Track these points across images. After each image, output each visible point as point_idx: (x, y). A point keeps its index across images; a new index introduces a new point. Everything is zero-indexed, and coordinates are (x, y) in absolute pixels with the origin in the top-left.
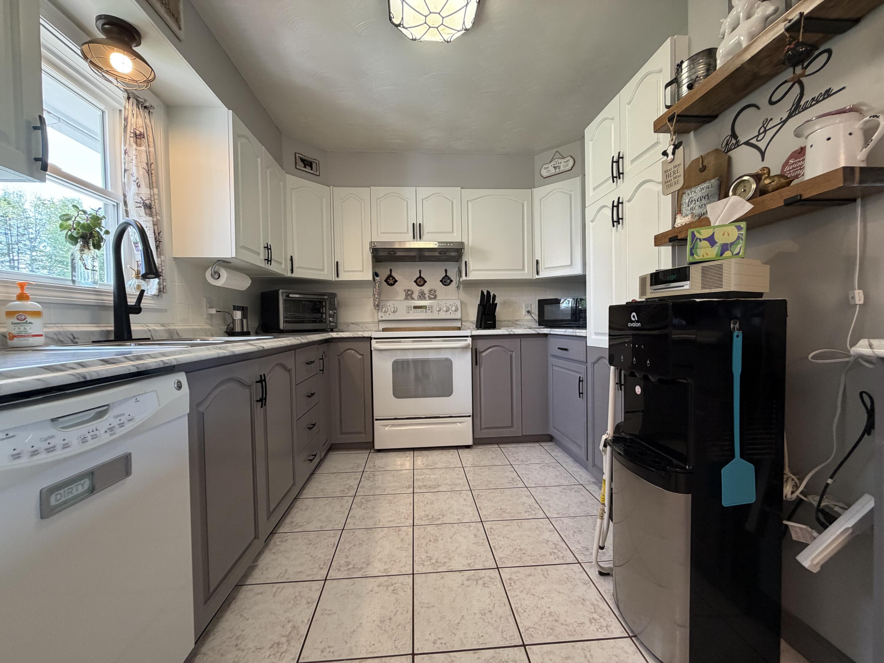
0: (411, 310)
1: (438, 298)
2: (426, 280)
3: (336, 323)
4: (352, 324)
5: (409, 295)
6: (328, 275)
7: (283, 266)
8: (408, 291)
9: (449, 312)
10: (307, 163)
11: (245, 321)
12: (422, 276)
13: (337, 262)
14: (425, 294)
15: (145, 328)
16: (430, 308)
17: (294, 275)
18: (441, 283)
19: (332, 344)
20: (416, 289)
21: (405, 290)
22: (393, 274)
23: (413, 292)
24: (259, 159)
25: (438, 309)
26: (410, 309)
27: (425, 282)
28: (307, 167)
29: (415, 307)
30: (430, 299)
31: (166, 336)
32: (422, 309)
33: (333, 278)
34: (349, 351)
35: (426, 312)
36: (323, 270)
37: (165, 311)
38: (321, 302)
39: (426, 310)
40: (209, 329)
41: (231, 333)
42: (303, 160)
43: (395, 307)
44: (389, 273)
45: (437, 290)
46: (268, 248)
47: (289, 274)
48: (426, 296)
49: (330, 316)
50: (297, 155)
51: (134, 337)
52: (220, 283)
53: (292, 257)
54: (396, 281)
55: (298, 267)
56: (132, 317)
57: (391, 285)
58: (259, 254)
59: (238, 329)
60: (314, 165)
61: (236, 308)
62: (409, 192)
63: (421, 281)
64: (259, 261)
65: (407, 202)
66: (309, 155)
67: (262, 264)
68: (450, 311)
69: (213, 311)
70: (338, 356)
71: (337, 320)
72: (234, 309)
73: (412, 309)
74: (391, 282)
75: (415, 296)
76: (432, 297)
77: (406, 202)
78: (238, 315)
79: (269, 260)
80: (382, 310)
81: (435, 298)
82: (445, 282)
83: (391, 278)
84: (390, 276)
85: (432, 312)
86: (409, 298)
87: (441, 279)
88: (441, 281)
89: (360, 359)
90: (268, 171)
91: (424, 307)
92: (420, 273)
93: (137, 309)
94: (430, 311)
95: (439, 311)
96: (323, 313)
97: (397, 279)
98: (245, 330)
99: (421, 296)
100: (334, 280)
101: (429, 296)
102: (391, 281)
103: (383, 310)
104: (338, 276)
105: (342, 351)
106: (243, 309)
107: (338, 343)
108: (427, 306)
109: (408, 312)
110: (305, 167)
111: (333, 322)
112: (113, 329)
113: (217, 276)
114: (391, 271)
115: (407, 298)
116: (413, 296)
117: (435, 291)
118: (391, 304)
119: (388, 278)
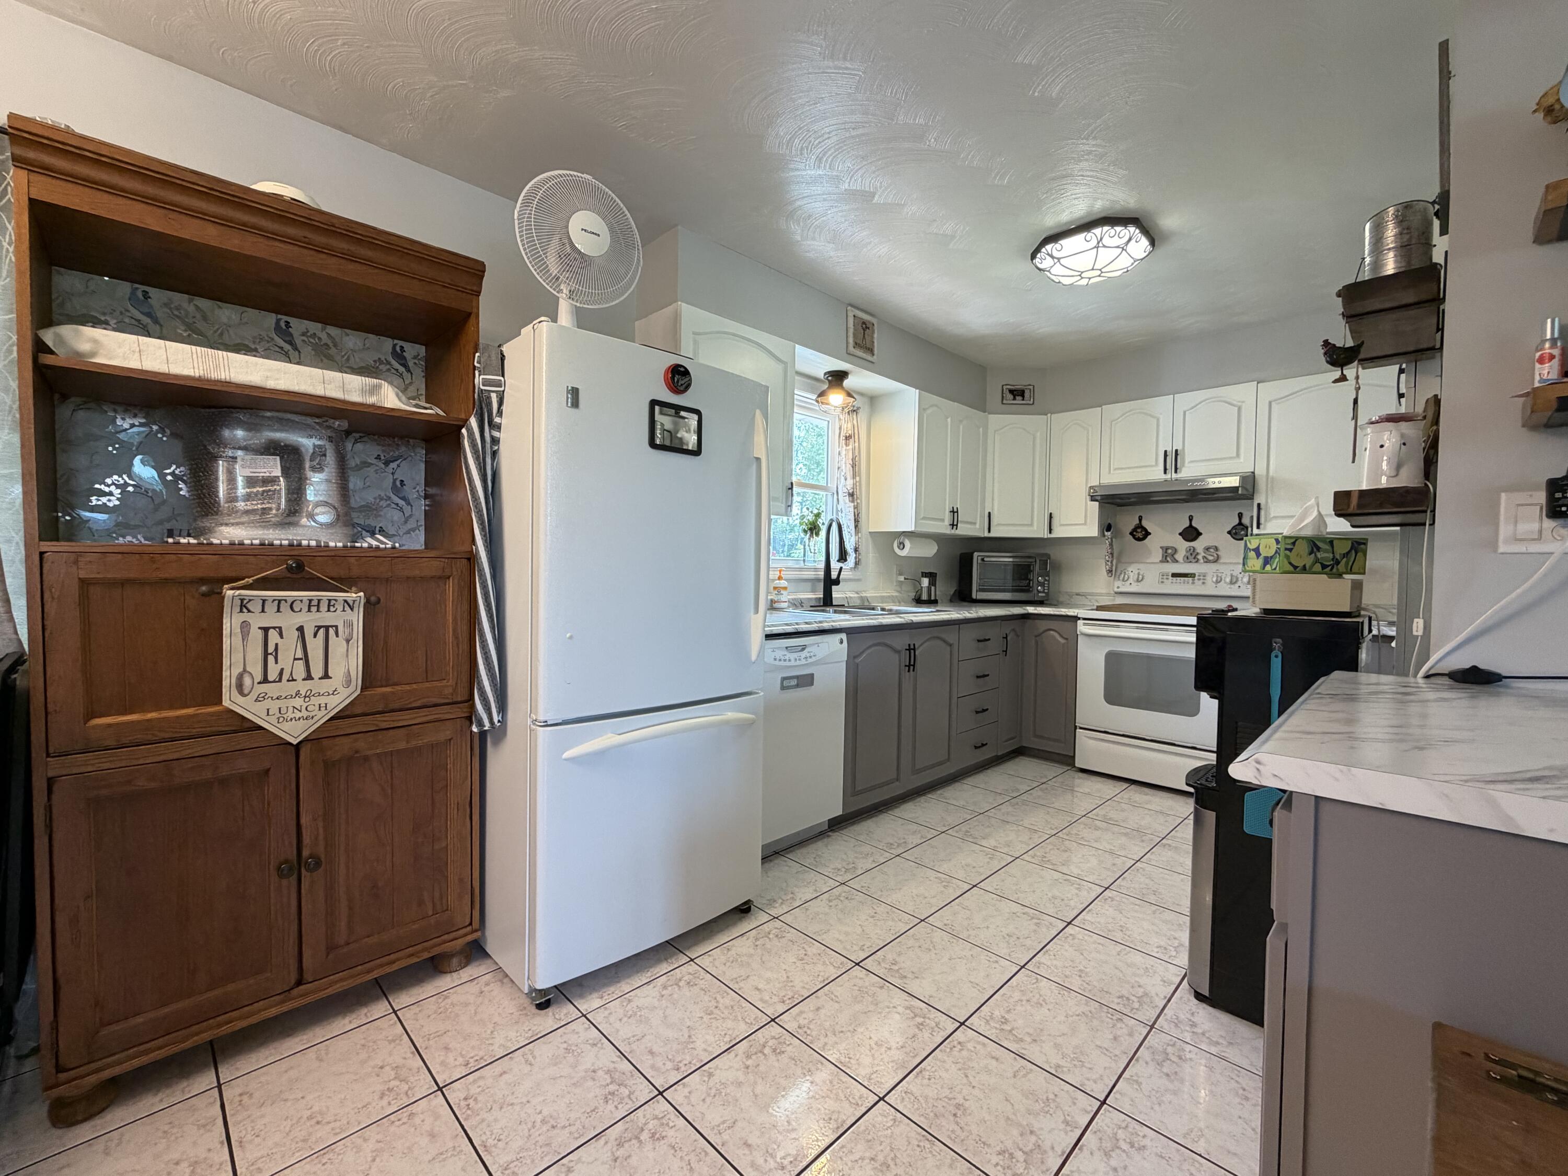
0: (1167, 579)
1: (1221, 561)
2: (1201, 531)
3: (1047, 594)
4: (1078, 594)
5: (1168, 555)
6: (1037, 531)
7: (978, 526)
8: (1167, 549)
9: (1237, 585)
10: (1017, 393)
11: (933, 588)
12: (1194, 524)
13: (1051, 514)
14: (1198, 554)
15: (844, 596)
16: (1202, 578)
17: (992, 534)
18: (1229, 536)
19: (1029, 622)
20: (1183, 546)
21: (1161, 547)
22: (1144, 523)
23: (1176, 551)
24: (949, 420)
25: (1214, 579)
26: (1165, 577)
27: (1199, 534)
28: (1017, 398)
29: (1174, 575)
30: (1207, 561)
31: (858, 603)
32: (1186, 579)
33: (1046, 535)
34: (1052, 632)
35: (1193, 583)
36: (1032, 525)
37: (859, 580)
38: (1029, 566)
39: (1193, 580)
40: (896, 596)
41: (918, 601)
42: (1011, 391)
43: (1141, 573)
44: (1138, 522)
45: (1220, 548)
46: (954, 512)
47: (986, 534)
48: (1200, 557)
49: (1040, 584)
50: (1005, 387)
51: (834, 604)
52: (903, 553)
53: (989, 513)
54: (1147, 534)
55: (999, 525)
56: (834, 587)
57: (1139, 539)
58: (943, 520)
59: (925, 597)
60: (1027, 394)
61: (925, 575)
62: (1162, 405)
63: (1191, 534)
64: (943, 528)
65: (1158, 420)
66: (1018, 383)
67: (948, 531)
68: (1239, 583)
69: (902, 578)
70: (1036, 636)
71: (1048, 589)
72: (922, 576)
73: (1171, 578)
74: (1140, 535)
75: (1180, 556)
76: (1211, 558)
77: (1155, 421)
78: (925, 582)
79: (953, 525)
80: (1119, 578)
81: (1216, 560)
82: (1236, 534)
83: (1139, 530)
84: (1140, 526)
85: (1203, 583)
86: (1168, 559)
87: (1229, 529)
88: (1229, 533)
89: (1063, 644)
90: (961, 427)
91: (1192, 575)
92: (1191, 520)
93: (837, 582)
94: (1202, 581)
95: (1217, 582)
96: (1030, 580)
97: (1149, 531)
98: (933, 598)
99: (1190, 557)
100: (1046, 537)
101: (1204, 557)
102: (1141, 533)
103: (1121, 578)
104: (1050, 533)
105: (1041, 631)
106: (932, 576)
107: (1036, 621)
108: (1197, 574)
109: (1162, 582)
110: (1014, 399)
111: (1043, 592)
112: (822, 596)
113: (902, 547)
114: (1140, 519)
115: (1165, 560)
116: (1176, 556)
117: (1216, 549)
118: (1132, 571)
119: (1135, 530)
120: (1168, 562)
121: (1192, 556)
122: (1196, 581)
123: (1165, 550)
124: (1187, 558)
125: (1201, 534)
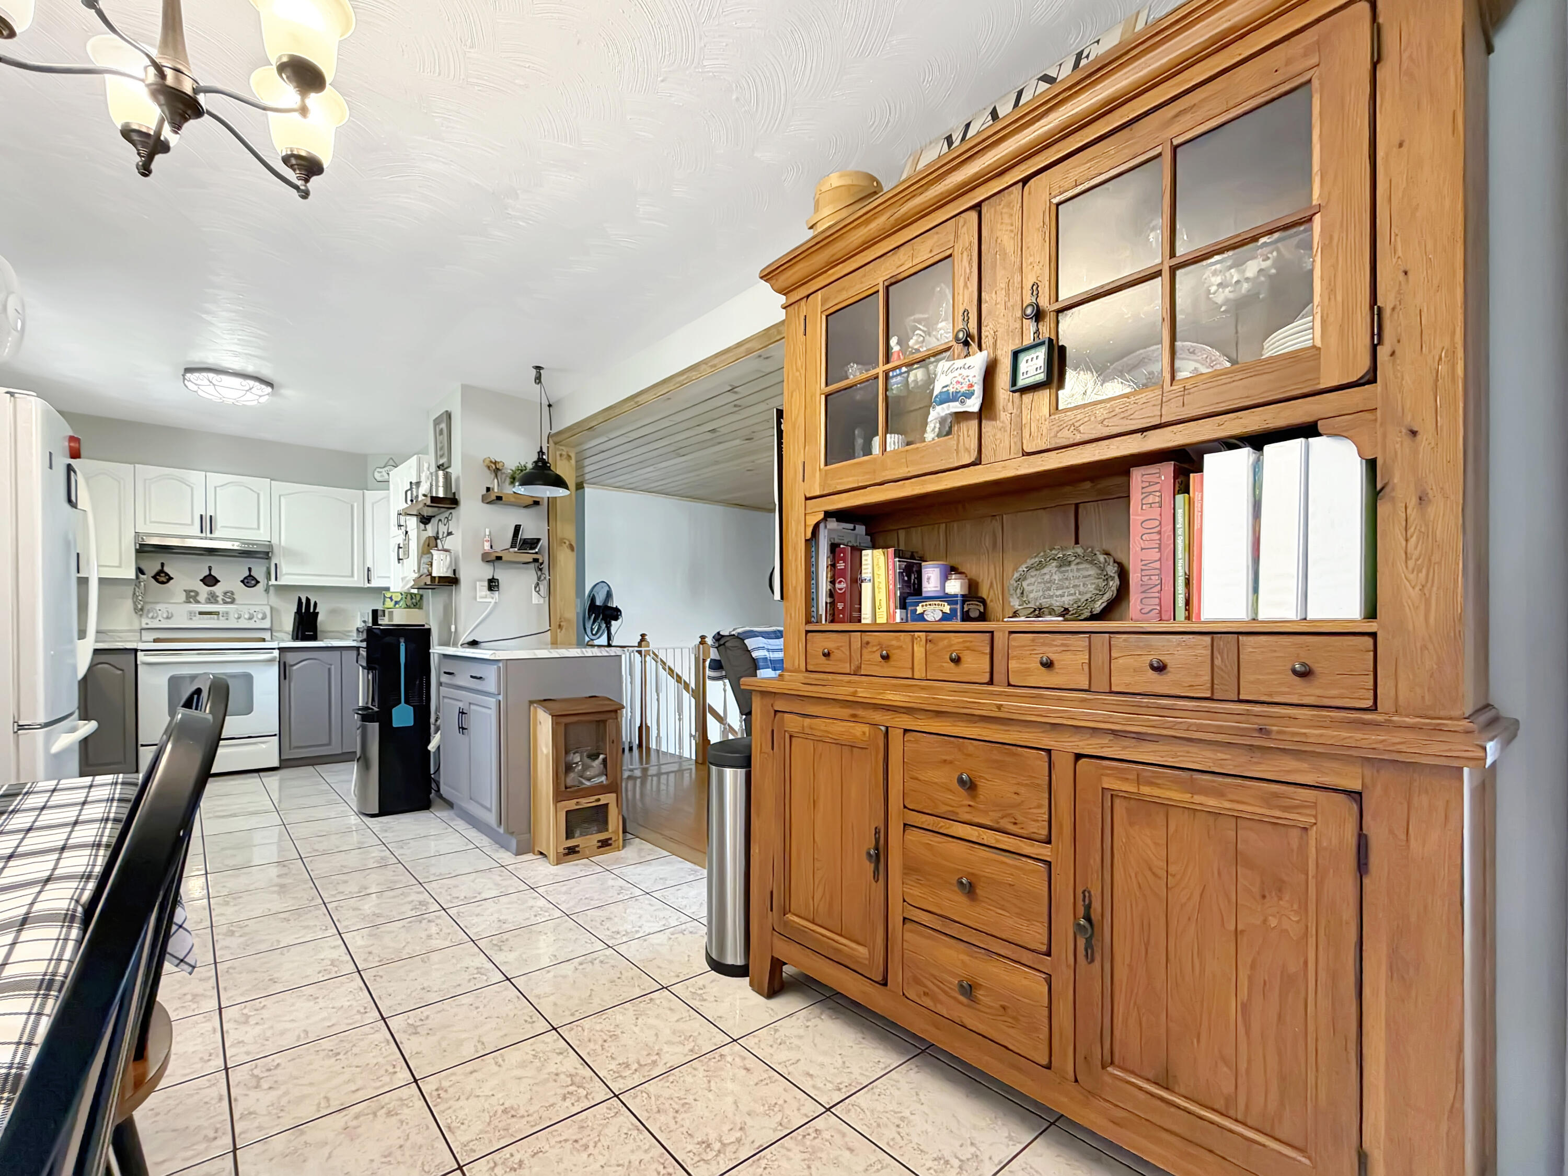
1: (237, 602)
2: (219, 579)
5: (192, 596)
8: (192, 591)
9: (253, 620)
12: (213, 574)
14: (218, 596)
16: (225, 615)
18: (241, 584)
20: (204, 590)
21: (185, 591)
22: (166, 569)
23: (197, 594)
25: (236, 616)
26: (192, 615)
27: (217, 581)
29: (201, 613)
30: (225, 603)
32: (212, 616)
35: (218, 619)
39: (217, 617)
43: (170, 611)
44: (161, 568)
45: (235, 593)
48: (219, 599)
54: (169, 578)
57: (161, 584)
62: (194, 476)
63: (210, 580)
65: (193, 489)
68: (255, 619)
73: (197, 615)
74: (162, 579)
75: (202, 597)
76: (229, 600)
77: (190, 489)
80: (147, 616)
81: (233, 602)
82: (248, 582)
83: (163, 575)
84: (161, 571)
86: (191, 600)
87: (242, 579)
91: (217, 613)
92: (210, 570)
94: (225, 618)
95: (239, 618)
97: (172, 576)
101: (223, 600)
102: (164, 577)
103: (150, 616)
108: (219, 612)
109: (190, 619)
114: (163, 565)
115: (188, 601)
116: (199, 598)
117: (232, 593)
118: (162, 609)
119: (158, 574)
120: (190, 602)
121: (212, 599)
122: (221, 618)
123: (188, 592)
124: (209, 599)
125: (219, 581)
